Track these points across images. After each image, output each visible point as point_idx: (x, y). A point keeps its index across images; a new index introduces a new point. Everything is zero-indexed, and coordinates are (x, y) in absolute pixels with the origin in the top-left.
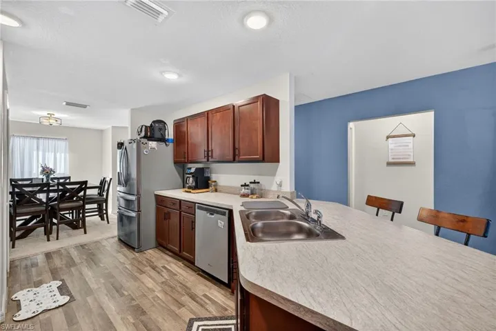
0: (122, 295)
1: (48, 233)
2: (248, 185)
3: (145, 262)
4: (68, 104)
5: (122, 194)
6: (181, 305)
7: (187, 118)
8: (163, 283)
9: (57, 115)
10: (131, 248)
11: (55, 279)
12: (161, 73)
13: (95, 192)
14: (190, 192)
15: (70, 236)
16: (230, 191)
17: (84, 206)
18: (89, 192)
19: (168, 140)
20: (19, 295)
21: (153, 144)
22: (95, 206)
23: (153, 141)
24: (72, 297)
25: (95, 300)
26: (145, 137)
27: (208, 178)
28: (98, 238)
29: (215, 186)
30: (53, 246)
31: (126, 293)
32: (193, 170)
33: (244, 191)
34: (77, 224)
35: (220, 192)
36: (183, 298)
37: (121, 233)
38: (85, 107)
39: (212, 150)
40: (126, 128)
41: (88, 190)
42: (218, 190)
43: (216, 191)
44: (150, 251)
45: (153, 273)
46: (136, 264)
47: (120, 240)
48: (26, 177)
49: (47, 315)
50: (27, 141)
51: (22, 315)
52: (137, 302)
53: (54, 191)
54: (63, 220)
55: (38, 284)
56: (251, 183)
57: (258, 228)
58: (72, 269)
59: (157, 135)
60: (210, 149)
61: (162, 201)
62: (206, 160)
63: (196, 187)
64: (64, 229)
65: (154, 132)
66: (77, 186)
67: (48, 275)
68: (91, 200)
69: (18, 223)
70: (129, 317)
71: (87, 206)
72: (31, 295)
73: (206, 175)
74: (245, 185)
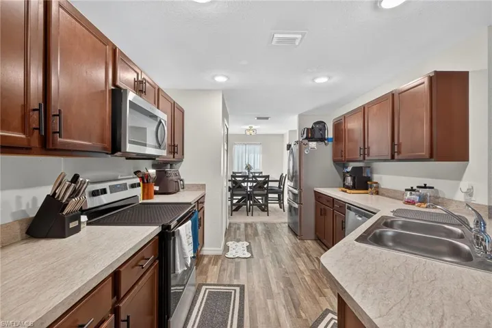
0: (281, 267)
1: (248, 211)
2: (414, 190)
3: (302, 249)
4: (258, 118)
5: (291, 189)
6: (322, 294)
7: (344, 117)
8: (312, 270)
9: (254, 127)
10: (296, 235)
11: (246, 240)
12: (313, 80)
13: (276, 184)
14: (346, 192)
15: (259, 215)
16: (393, 195)
17: (267, 195)
18: (271, 184)
19: (328, 139)
20: (229, 244)
21: (313, 144)
22: (276, 196)
23: (312, 141)
24: (252, 255)
25: (264, 262)
26: (307, 138)
27: (369, 179)
28: (275, 221)
29: (378, 187)
30: (249, 219)
31: (284, 267)
32: (349, 169)
33: (408, 196)
34: (264, 208)
35: (383, 195)
36: (326, 290)
37: (290, 221)
38: (267, 118)
39: (369, 148)
40: (295, 131)
41: (270, 183)
42: (380, 193)
43: (377, 193)
44: (309, 241)
45: (307, 260)
46: (296, 248)
47: (289, 226)
48: (240, 171)
49: (239, 260)
50: (241, 146)
51: (229, 255)
52: (289, 276)
53: (250, 181)
54: (256, 202)
55: (238, 241)
56: (418, 187)
57: (387, 235)
58: (256, 238)
59: (317, 135)
60: (366, 147)
61: (319, 197)
62: (362, 158)
63: (354, 187)
64: (256, 210)
65: (314, 133)
66: (263, 179)
67: (243, 237)
68: (273, 191)
69: (235, 201)
70: (281, 284)
71: (270, 195)
72: (234, 246)
73: (365, 175)
74: (412, 190)
